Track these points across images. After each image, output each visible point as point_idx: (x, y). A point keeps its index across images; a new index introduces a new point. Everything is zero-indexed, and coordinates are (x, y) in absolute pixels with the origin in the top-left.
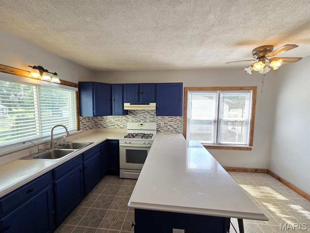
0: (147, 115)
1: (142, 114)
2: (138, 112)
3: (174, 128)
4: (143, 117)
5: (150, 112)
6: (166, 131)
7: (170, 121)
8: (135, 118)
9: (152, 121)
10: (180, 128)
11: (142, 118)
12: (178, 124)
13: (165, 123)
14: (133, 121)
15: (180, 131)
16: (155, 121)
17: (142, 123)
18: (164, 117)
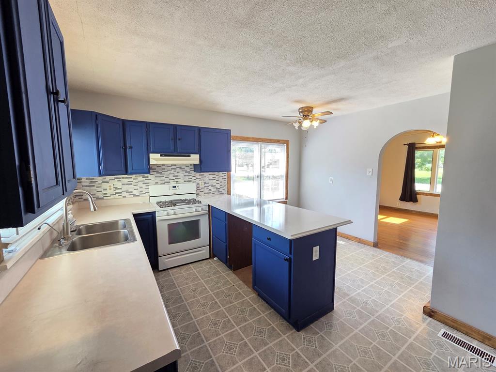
0: (179, 172)
1: (172, 171)
2: (164, 169)
3: (217, 188)
4: (174, 176)
5: (184, 169)
6: (207, 193)
7: (212, 180)
8: (159, 179)
9: (187, 181)
10: (223, 188)
11: (171, 177)
12: (221, 182)
13: (205, 183)
14: (158, 183)
15: (223, 191)
16: (191, 181)
17: (174, 185)
18: (203, 175)
